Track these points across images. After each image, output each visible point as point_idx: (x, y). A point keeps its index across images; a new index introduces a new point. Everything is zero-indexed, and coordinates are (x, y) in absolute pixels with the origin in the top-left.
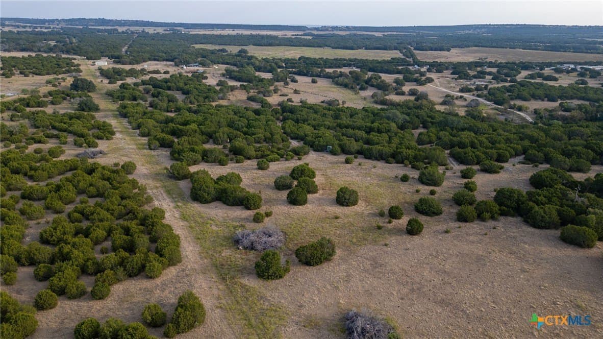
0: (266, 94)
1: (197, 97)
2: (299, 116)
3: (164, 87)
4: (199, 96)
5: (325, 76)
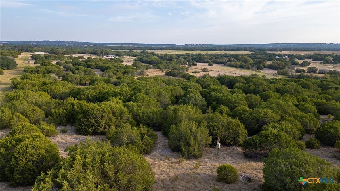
1: (115, 72)
4: (118, 71)
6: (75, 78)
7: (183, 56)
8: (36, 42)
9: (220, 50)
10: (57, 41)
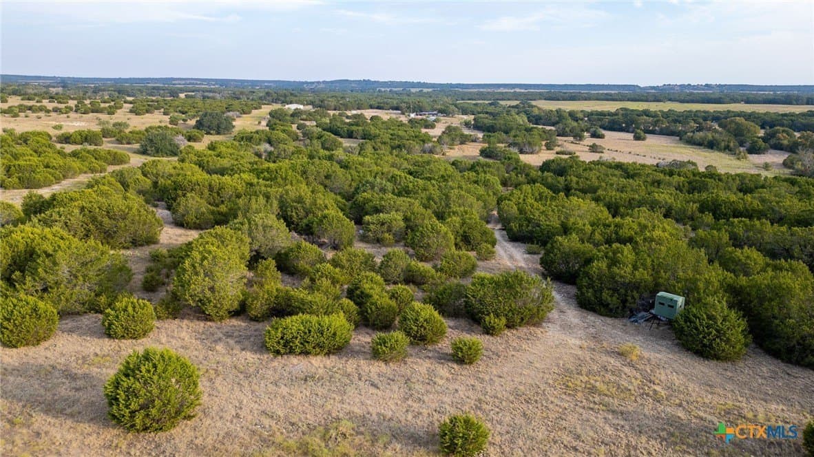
0: (527, 148)
2: (575, 179)
3: (341, 132)
5: (664, 132)
6: (285, 150)
7: (599, 115)
8: (324, 82)
9: (735, 102)
10: (364, 80)
